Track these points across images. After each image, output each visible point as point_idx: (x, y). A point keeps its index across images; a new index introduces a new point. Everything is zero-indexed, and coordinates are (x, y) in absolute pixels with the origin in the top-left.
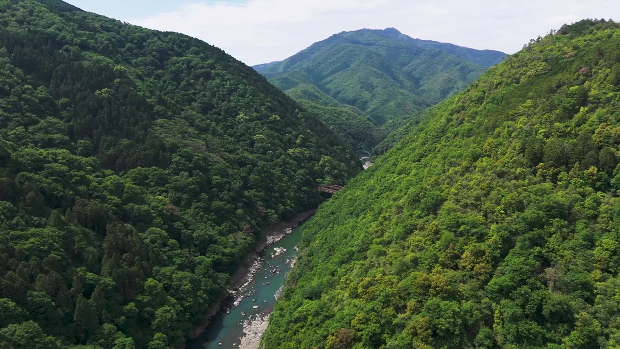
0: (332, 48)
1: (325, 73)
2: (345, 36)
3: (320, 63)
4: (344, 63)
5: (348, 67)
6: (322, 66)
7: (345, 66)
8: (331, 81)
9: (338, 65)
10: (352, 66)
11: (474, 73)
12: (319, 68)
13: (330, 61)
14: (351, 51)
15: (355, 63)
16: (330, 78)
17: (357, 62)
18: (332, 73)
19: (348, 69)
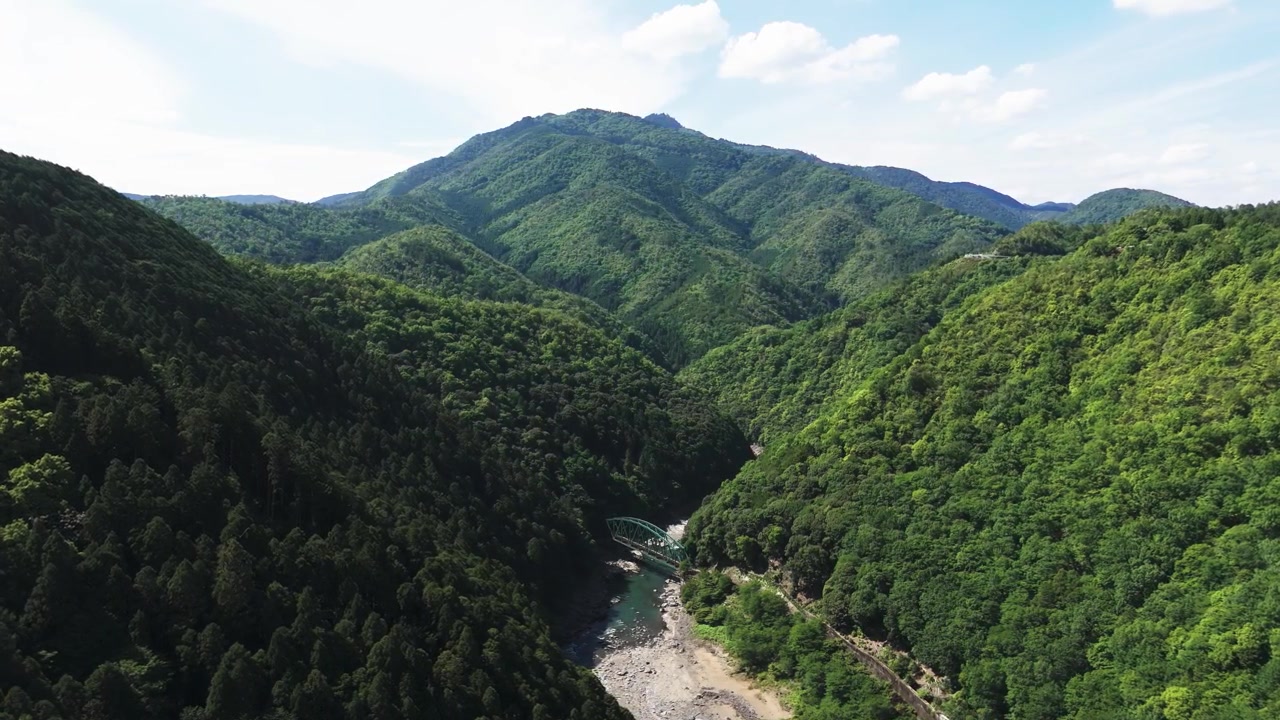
0: (517, 144)
1: (496, 205)
2: (552, 121)
3: (485, 179)
4: (552, 178)
5: (560, 189)
6: (492, 186)
7: (555, 186)
8: (516, 224)
9: (534, 184)
10: (574, 186)
12: (484, 191)
13: (510, 174)
14: (569, 150)
15: (580, 179)
16: (511, 218)
17: (586, 177)
18: (518, 204)
19: (561, 193)
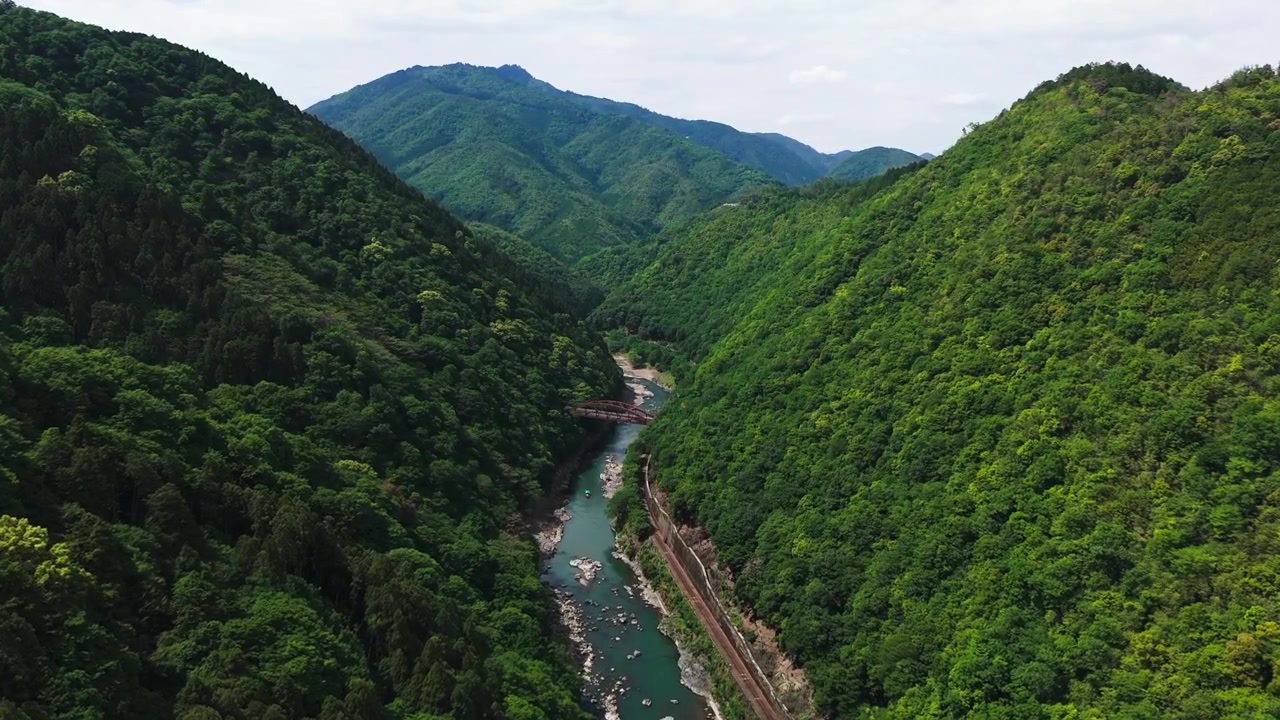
0: (401, 99)
1: (397, 154)
2: (426, 76)
3: (381, 130)
4: (440, 132)
5: (448, 141)
6: (389, 137)
7: (443, 140)
8: (417, 170)
9: (426, 137)
10: (460, 139)
11: (702, 164)
12: (383, 141)
13: (406, 127)
14: (452, 108)
15: (463, 134)
16: (412, 164)
17: (467, 132)
18: (415, 153)
19: (450, 145)
